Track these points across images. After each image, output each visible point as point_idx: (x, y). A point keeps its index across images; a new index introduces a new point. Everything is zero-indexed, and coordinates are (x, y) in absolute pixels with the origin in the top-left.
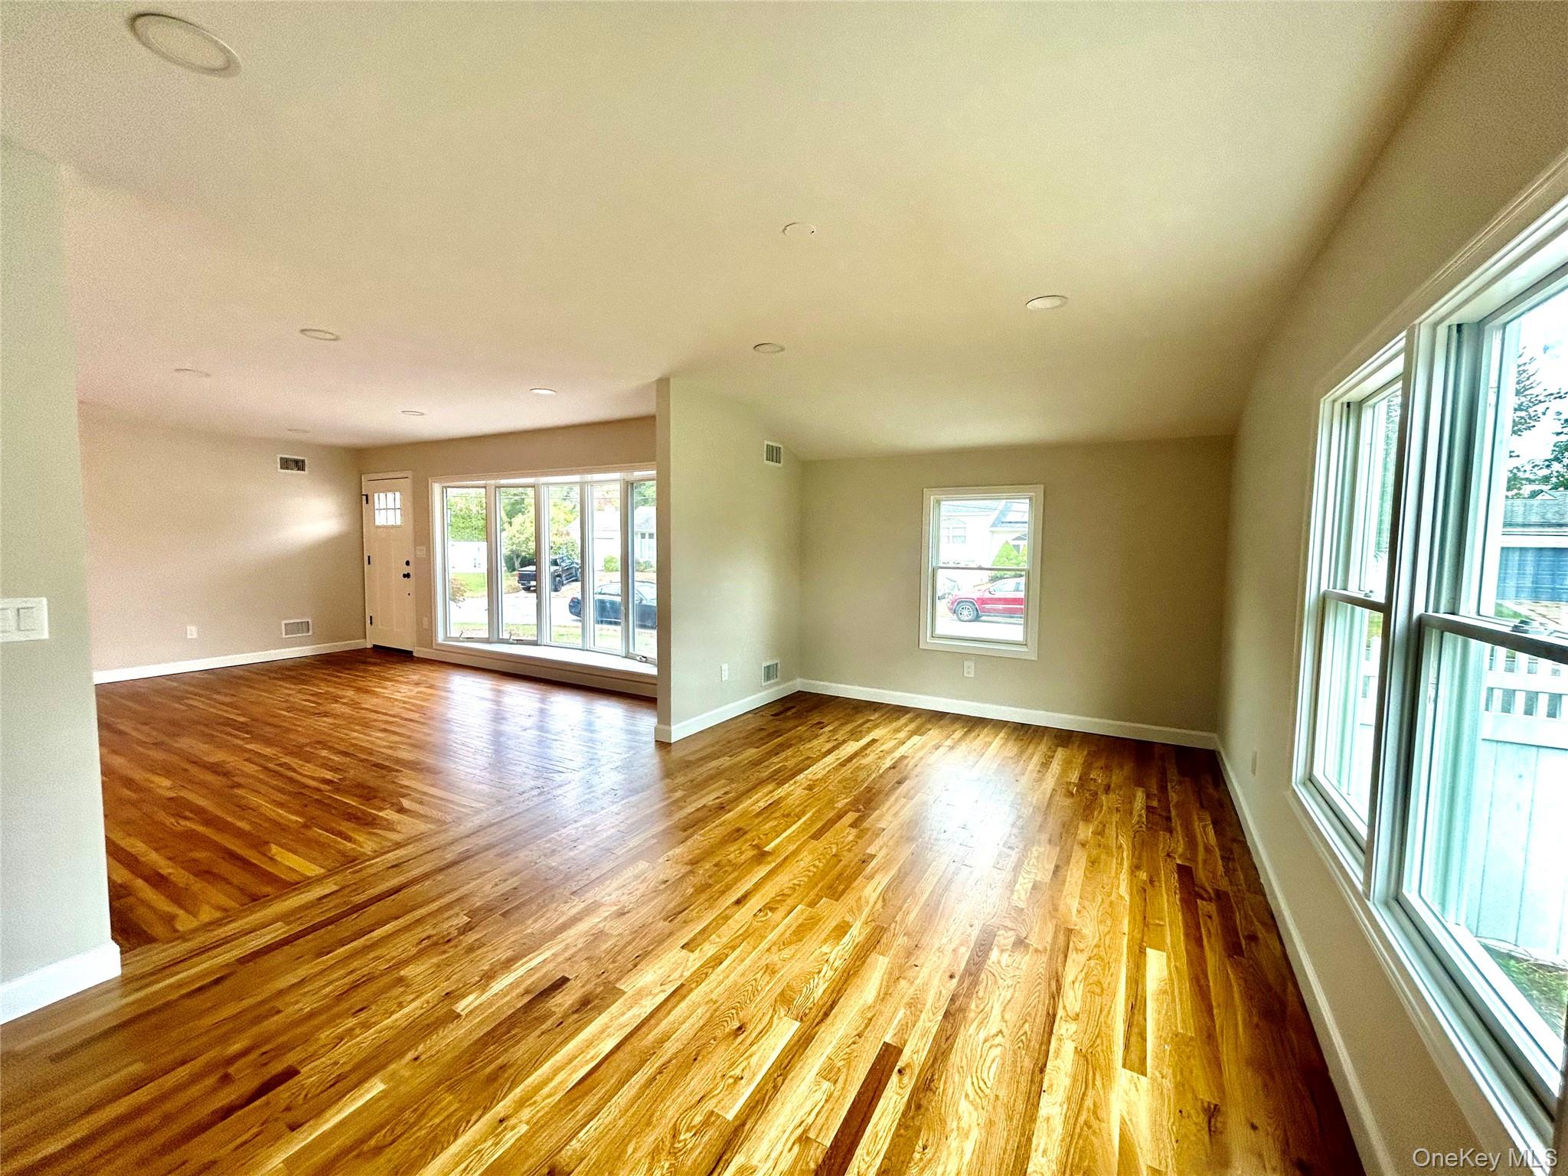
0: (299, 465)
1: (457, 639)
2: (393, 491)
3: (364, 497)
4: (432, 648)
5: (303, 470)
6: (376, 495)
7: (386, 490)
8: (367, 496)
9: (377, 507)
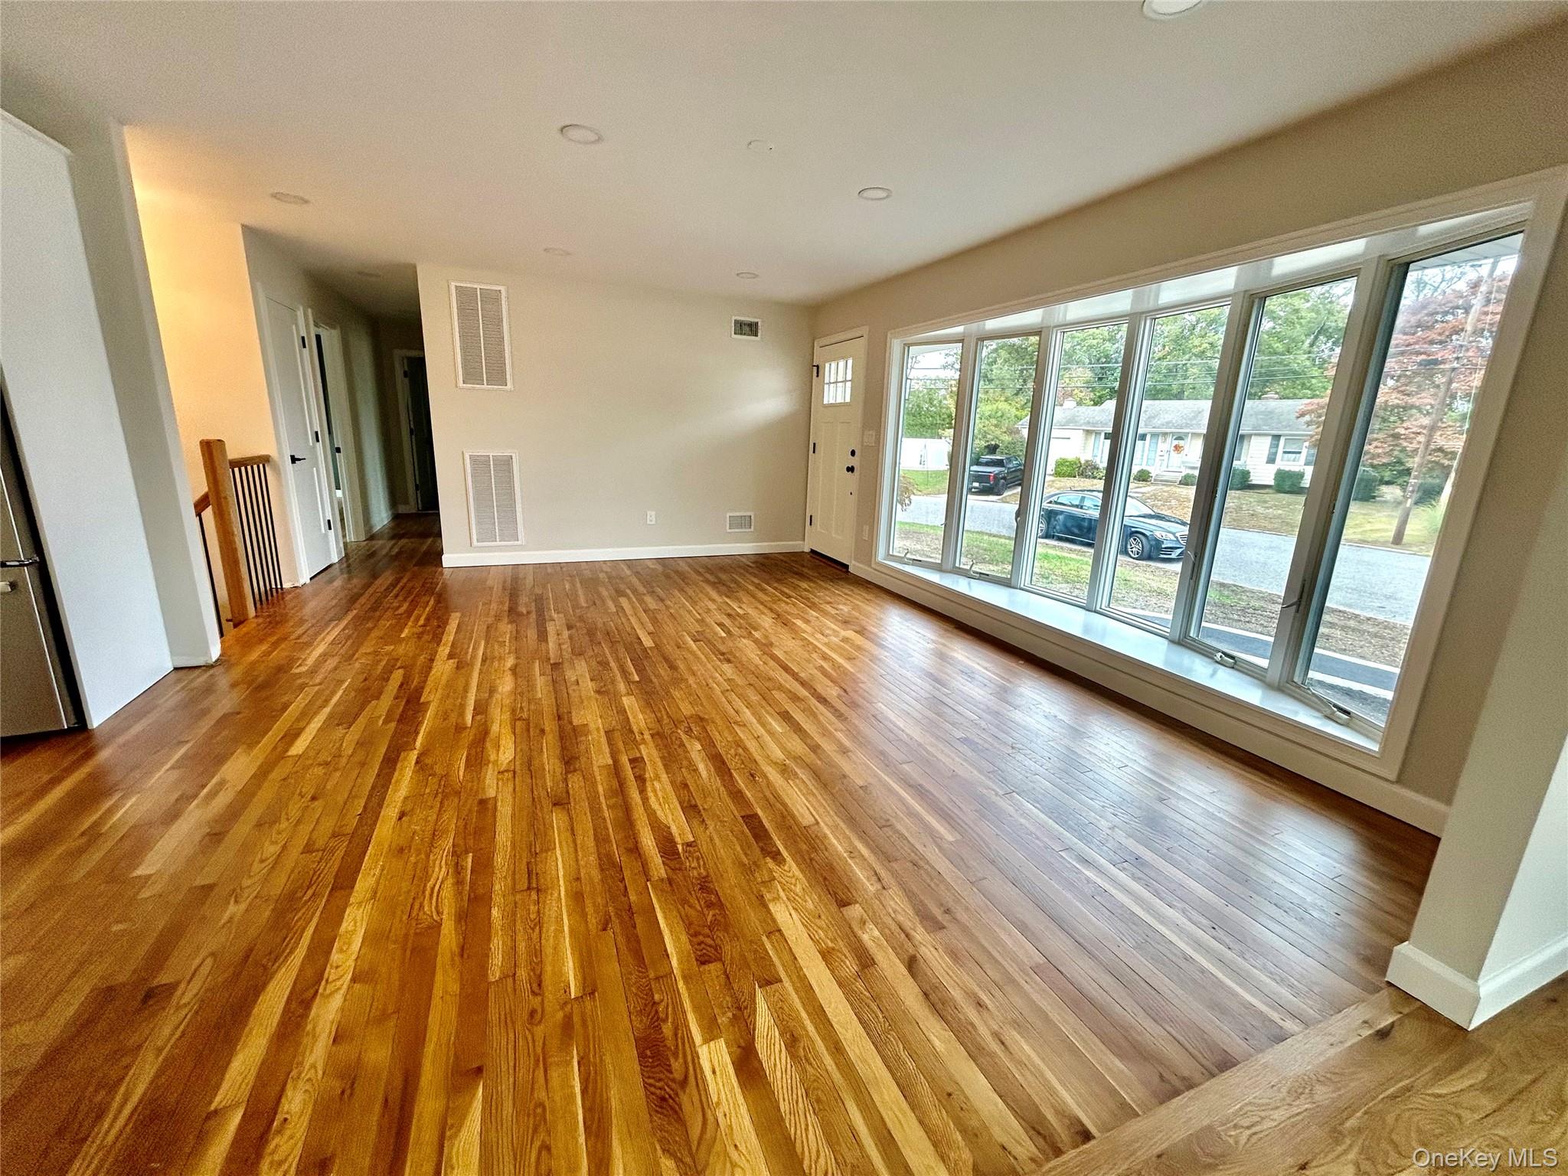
0: (751, 329)
1: (900, 560)
2: (844, 358)
3: (815, 369)
4: (870, 566)
5: (756, 335)
6: (827, 365)
7: (836, 359)
8: (818, 366)
9: (827, 381)
